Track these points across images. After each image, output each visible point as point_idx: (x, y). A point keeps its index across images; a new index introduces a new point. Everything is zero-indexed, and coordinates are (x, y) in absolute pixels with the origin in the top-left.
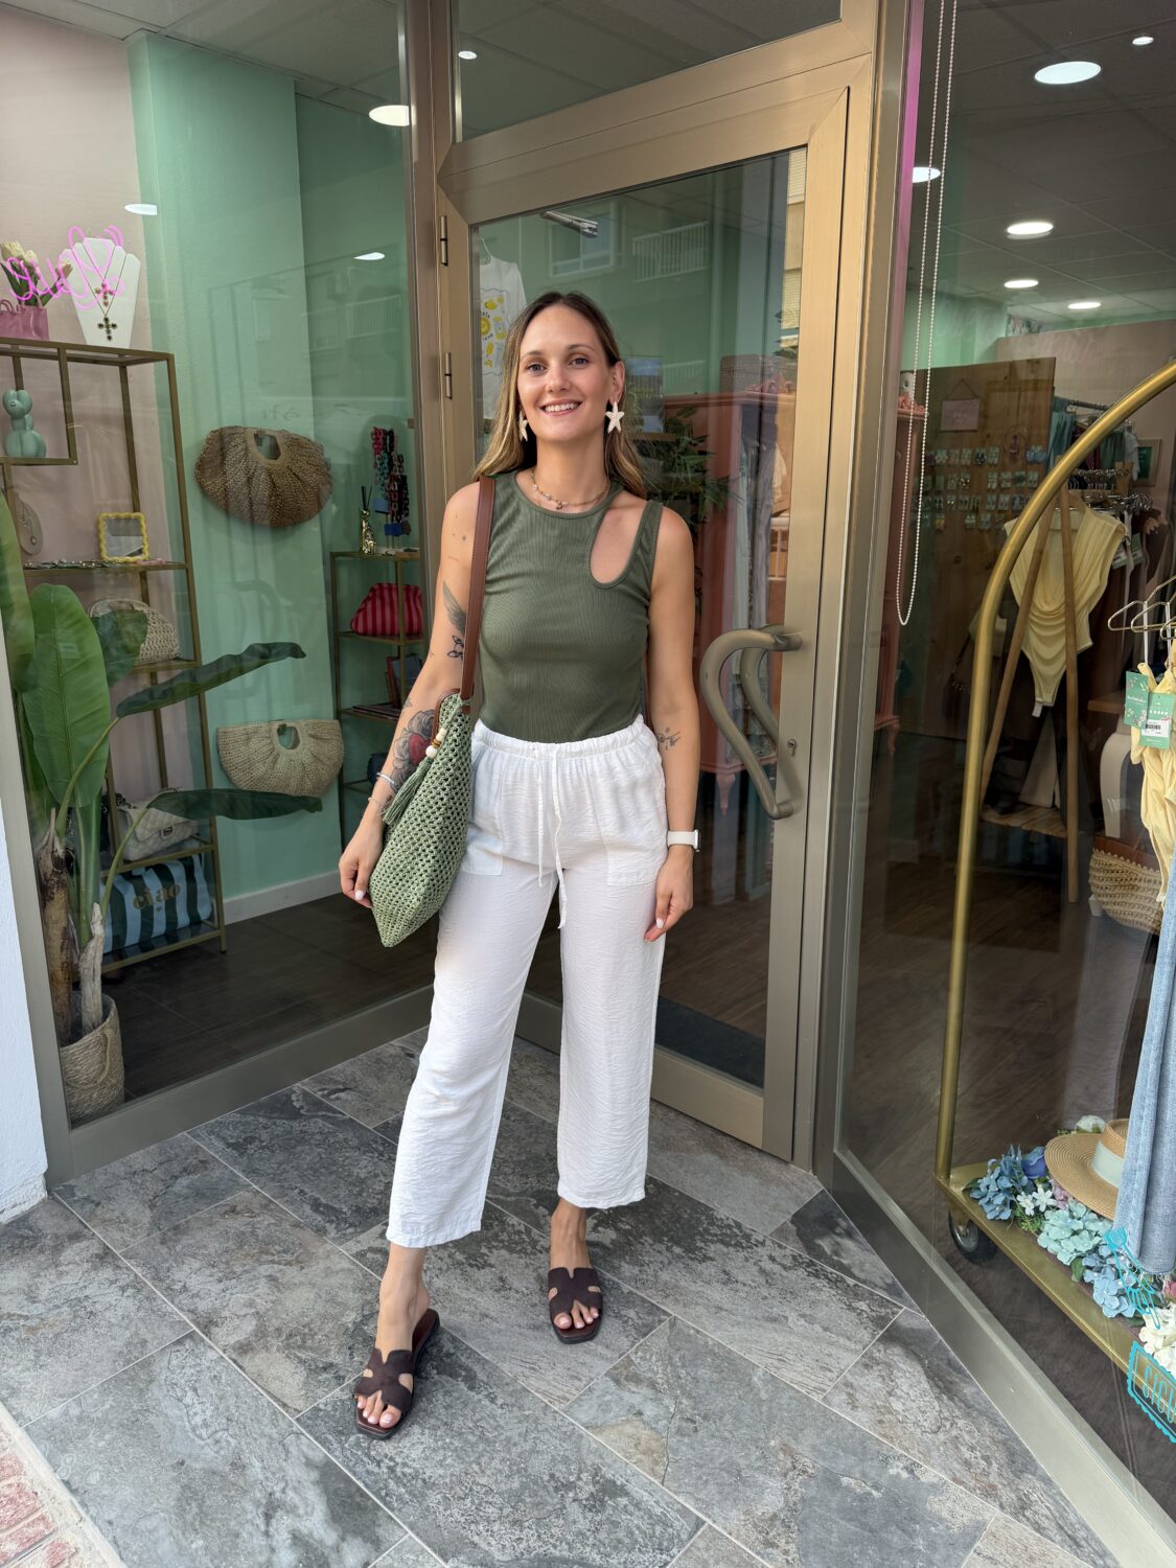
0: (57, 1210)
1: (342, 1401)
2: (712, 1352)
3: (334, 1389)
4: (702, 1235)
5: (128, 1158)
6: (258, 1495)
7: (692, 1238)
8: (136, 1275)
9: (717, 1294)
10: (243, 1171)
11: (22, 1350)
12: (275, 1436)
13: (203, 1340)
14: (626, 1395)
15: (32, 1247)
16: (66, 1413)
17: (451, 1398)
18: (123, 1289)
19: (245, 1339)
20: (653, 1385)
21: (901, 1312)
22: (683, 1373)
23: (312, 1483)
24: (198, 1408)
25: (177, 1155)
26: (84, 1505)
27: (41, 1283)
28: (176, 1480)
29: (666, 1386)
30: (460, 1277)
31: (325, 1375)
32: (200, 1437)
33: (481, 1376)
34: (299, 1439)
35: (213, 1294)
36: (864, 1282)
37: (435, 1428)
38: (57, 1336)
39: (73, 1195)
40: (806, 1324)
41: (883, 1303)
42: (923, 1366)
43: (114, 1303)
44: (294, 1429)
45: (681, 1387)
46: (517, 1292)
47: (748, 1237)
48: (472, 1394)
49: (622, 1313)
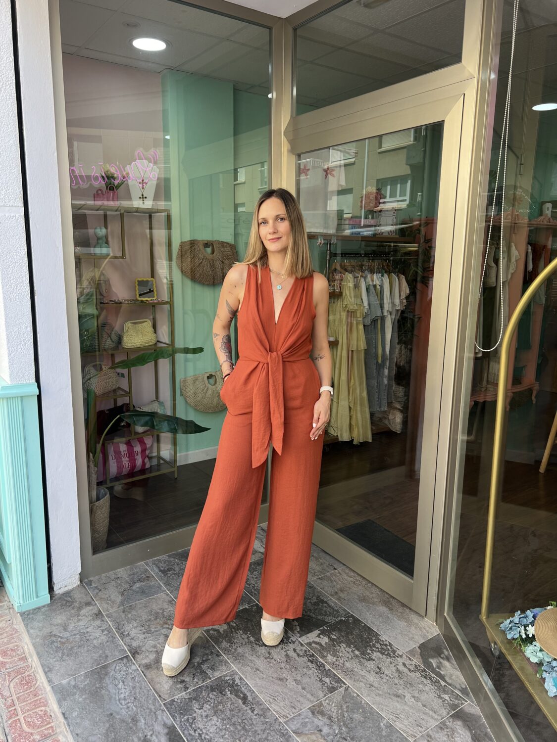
0: (84, 590)
1: (185, 699)
2: (363, 708)
3: (182, 692)
4: (371, 647)
5: (116, 571)
6: (140, 735)
7: (366, 647)
8: (109, 626)
9: (372, 678)
10: (165, 584)
11: (56, 652)
12: (153, 710)
13: (131, 660)
14: (316, 720)
15: (70, 606)
16: (69, 683)
17: (234, 707)
18: (103, 631)
19: (149, 662)
20: (330, 718)
21: (466, 703)
22: (346, 715)
23: (164, 734)
24: (123, 691)
25: (137, 572)
26: (69, 725)
27: (70, 623)
28: (108, 721)
29: (336, 720)
30: (250, 649)
31: (180, 685)
32: (121, 704)
33: (250, 698)
34: (163, 713)
35: (140, 639)
36: (450, 685)
37: (223, 719)
38: (72, 648)
39: (91, 585)
40: (414, 701)
41: (457, 697)
42: (471, 734)
43: (98, 637)
44: (162, 708)
45: (343, 721)
46: (275, 661)
47: (394, 652)
48: (244, 706)
49: (323, 679)
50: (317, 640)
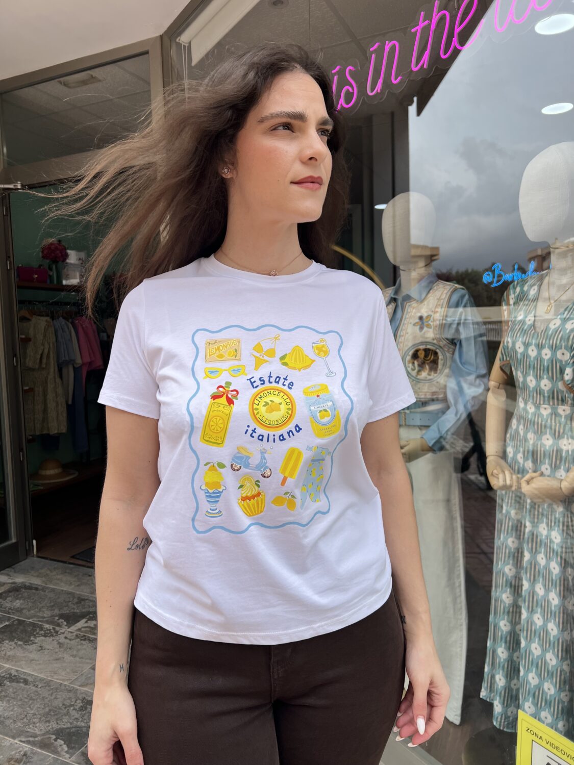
17: (16, 690)
33: (31, 680)
46: (48, 650)
48: (26, 686)
50: (86, 625)
